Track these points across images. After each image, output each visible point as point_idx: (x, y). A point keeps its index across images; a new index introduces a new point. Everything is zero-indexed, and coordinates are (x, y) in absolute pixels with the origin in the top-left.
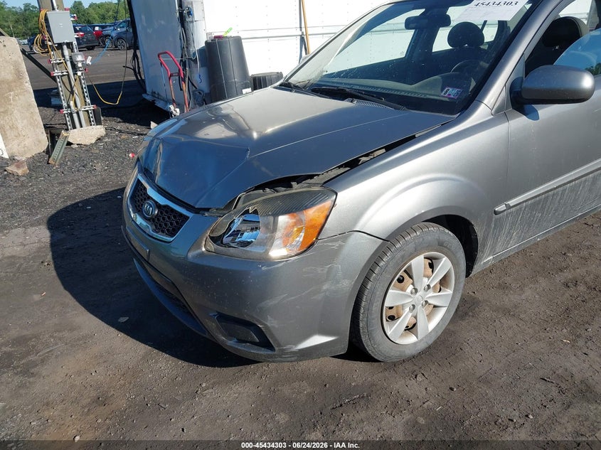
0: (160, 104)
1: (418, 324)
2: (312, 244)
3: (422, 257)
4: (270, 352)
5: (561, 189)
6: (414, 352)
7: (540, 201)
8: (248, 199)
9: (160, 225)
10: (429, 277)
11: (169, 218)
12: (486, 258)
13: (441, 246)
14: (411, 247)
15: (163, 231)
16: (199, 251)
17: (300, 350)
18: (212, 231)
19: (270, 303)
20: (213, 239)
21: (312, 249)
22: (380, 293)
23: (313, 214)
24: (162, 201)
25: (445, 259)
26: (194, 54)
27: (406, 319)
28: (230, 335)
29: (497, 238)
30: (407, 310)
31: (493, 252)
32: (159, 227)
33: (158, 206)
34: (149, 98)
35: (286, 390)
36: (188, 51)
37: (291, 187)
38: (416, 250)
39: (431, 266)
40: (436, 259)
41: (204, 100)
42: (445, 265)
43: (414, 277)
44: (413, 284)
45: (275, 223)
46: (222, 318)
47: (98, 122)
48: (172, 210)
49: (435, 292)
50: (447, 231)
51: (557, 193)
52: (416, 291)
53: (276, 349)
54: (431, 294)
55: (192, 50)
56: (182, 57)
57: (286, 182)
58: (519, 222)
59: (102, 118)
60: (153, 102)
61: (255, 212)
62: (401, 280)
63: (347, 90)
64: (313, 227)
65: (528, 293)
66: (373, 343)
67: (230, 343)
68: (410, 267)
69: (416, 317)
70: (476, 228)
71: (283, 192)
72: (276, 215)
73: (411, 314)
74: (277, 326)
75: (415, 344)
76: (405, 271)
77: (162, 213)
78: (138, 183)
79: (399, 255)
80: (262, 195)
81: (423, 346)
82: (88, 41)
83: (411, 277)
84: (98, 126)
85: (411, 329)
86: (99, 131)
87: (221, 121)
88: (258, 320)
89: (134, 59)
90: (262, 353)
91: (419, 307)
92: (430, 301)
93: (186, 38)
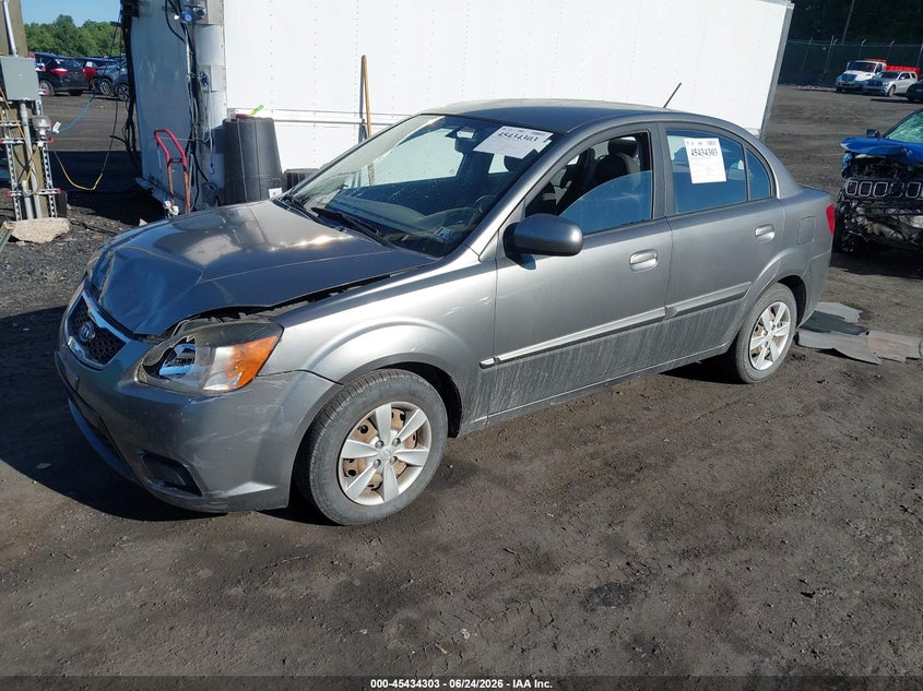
0: (157, 195)
1: (385, 483)
2: (250, 381)
3: (389, 406)
4: (196, 498)
5: (572, 347)
6: (378, 515)
7: (543, 358)
8: (189, 326)
9: (95, 351)
10: (399, 430)
11: (106, 343)
12: (476, 417)
13: (413, 396)
14: (376, 393)
15: (96, 358)
16: (130, 381)
17: (230, 497)
18: (145, 361)
19: (198, 441)
20: (145, 367)
21: (250, 385)
22: (334, 441)
23: (256, 348)
24: (101, 323)
25: (419, 412)
26: (207, 134)
27: (368, 475)
28: (156, 477)
29: (489, 396)
30: (371, 464)
31: (486, 409)
32: (93, 354)
33: (96, 329)
34: (144, 184)
35: (220, 548)
36: (200, 130)
37: (238, 317)
38: (381, 397)
39: (403, 418)
40: (409, 410)
41: (217, 197)
42: (419, 418)
43: (379, 427)
44: (378, 435)
45: (212, 355)
46: (150, 457)
47: (62, 213)
48: (111, 334)
49: (407, 447)
50: (422, 380)
51: (567, 353)
52: (383, 444)
53: (203, 493)
54: (401, 449)
55: (205, 129)
56: (191, 137)
57: (233, 312)
58: (517, 379)
59: (69, 207)
60: (149, 191)
61: (192, 342)
62: (364, 430)
63: (344, 215)
64: (253, 362)
65: (537, 463)
66: (326, 500)
67: (156, 487)
68: (374, 416)
69: (382, 475)
70: (455, 381)
71: (229, 321)
72: (215, 345)
73: (375, 471)
74: (204, 468)
75: (380, 506)
76: (369, 419)
77: (99, 337)
78: (81, 301)
79: (360, 401)
80: (206, 324)
81: (389, 510)
82: (74, 82)
83: (376, 428)
84: (60, 219)
85: (376, 488)
86: (60, 225)
87: (229, 233)
88: (183, 459)
89: (128, 127)
90: (189, 498)
91: (386, 463)
92: (400, 458)
93: (199, 113)
